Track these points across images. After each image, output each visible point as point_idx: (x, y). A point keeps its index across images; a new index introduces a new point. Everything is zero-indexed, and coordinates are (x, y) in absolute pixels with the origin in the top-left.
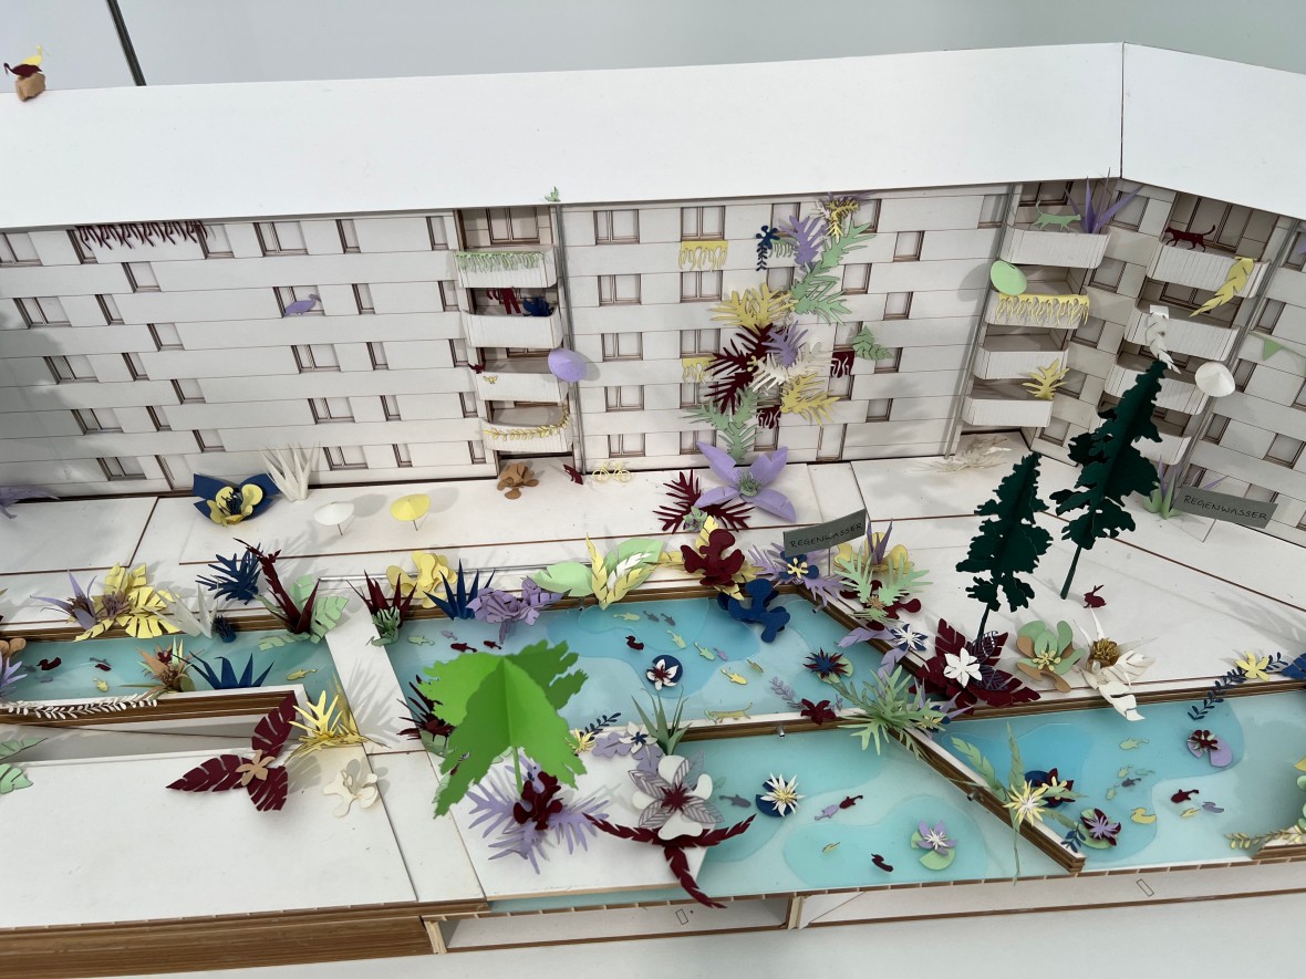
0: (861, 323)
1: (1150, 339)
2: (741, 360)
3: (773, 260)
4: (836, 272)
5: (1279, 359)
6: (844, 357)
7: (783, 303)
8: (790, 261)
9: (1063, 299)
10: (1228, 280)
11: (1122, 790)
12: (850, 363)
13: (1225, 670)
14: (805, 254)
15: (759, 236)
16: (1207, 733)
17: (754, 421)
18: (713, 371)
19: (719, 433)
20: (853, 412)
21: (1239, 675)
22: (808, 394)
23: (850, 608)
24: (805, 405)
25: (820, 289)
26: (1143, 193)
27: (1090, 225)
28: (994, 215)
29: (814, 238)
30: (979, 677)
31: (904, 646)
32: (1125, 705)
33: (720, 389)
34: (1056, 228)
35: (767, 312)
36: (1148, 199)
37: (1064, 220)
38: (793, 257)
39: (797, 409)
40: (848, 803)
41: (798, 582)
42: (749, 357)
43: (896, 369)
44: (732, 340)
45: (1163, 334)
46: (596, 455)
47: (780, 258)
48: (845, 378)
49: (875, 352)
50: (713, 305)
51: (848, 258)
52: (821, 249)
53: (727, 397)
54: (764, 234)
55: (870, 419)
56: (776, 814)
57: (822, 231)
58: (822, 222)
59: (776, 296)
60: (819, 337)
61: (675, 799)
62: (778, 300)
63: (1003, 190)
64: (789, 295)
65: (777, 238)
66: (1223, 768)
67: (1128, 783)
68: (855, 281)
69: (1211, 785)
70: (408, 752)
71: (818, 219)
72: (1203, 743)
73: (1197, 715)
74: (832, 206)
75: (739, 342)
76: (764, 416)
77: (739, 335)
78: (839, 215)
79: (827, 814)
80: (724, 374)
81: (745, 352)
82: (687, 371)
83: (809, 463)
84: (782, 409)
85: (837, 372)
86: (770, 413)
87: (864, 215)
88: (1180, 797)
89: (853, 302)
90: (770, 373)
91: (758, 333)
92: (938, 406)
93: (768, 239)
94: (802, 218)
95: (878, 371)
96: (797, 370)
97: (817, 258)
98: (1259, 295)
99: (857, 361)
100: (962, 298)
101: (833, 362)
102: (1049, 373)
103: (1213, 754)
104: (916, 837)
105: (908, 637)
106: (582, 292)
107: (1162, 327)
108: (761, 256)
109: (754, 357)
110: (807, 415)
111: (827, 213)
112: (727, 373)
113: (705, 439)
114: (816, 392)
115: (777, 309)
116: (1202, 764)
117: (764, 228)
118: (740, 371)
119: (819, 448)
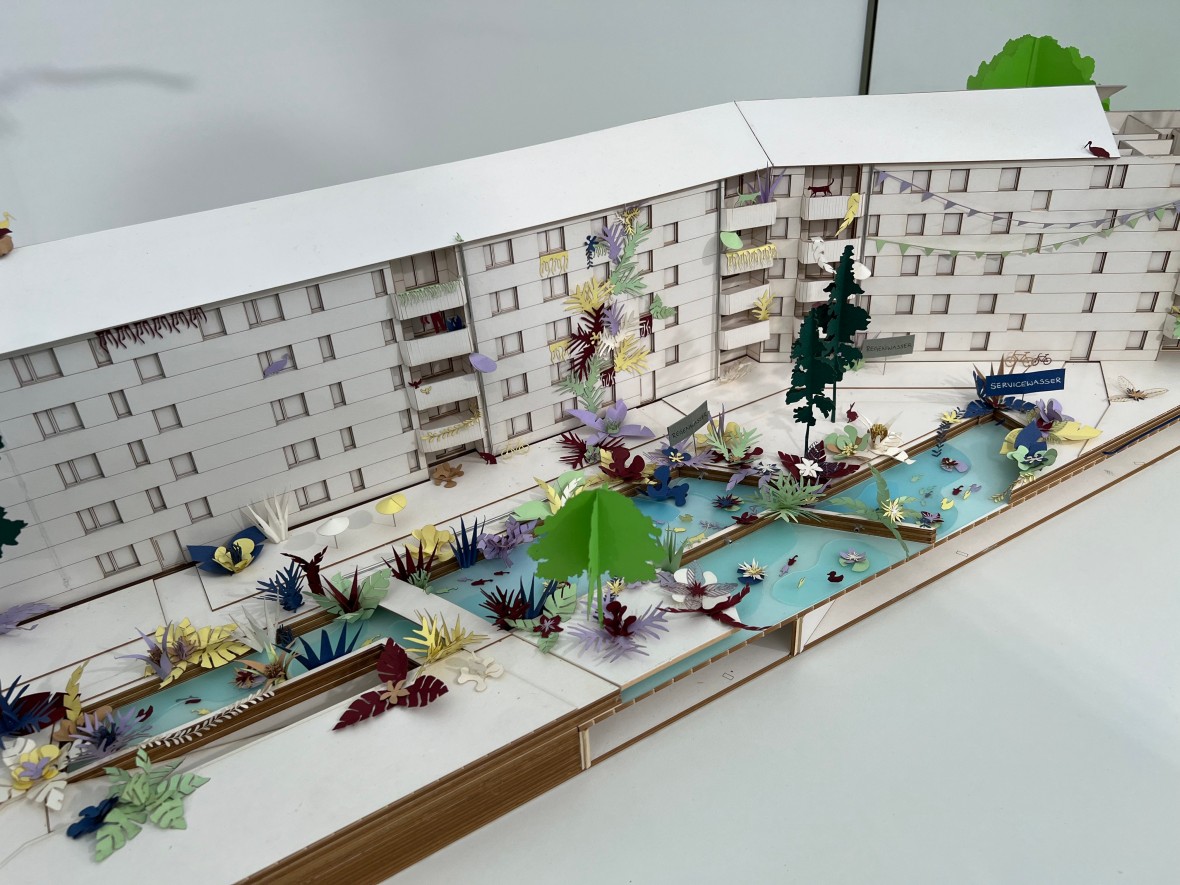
0: (652, 294)
1: (817, 258)
2: (586, 338)
3: (596, 260)
4: (633, 260)
5: (887, 249)
6: (647, 319)
7: (606, 289)
8: (605, 258)
9: (762, 248)
10: (849, 208)
11: (926, 499)
12: (651, 324)
13: (938, 425)
14: (613, 250)
15: (586, 244)
16: (948, 459)
17: (600, 383)
18: (569, 350)
19: (579, 398)
20: (656, 361)
21: (946, 424)
22: (629, 354)
23: (722, 467)
24: (629, 363)
25: (626, 274)
26: (787, 172)
27: (765, 198)
28: (711, 206)
29: (618, 238)
30: (820, 470)
31: (767, 473)
32: (903, 457)
33: (576, 363)
34: (748, 203)
35: (597, 299)
36: (790, 176)
37: (752, 197)
38: (607, 255)
39: (624, 368)
40: (791, 562)
41: (681, 465)
42: (590, 334)
43: (676, 323)
44: (579, 323)
45: (823, 253)
46: (499, 440)
47: (600, 258)
48: (648, 337)
49: (664, 313)
50: (564, 300)
51: (639, 249)
52: (623, 246)
53: (580, 368)
54: (588, 242)
55: (668, 364)
56: (758, 581)
57: (623, 233)
58: (621, 227)
59: (601, 286)
60: (631, 308)
61: (697, 590)
62: (603, 287)
63: (715, 186)
64: (609, 282)
65: (597, 243)
66: (966, 472)
67: (927, 495)
68: (644, 265)
69: (965, 481)
70: (500, 641)
71: (617, 226)
72: (949, 464)
73: (936, 454)
74: (626, 215)
75: (583, 324)
76: (604, 378)
77: (583, 319)
78: (631, 220)
79: (783, 572)
80: (576, 351)
81: (588, 330)
82: (554, 353)
83: (638, 407)
84: (616, 369)
85: (644, 333)
86: (608, 374)
87: (642, 218)
88: (956, 492)
89: (647, 279)
90: (607, 342)
91: (594, 314)
92: (705, 345)
93: (591, 245)
94: (609, 226)
95: (667, 327)
96: (621, 337)
97: (622, 253)
98: (866, 215)
99: (654, 321)
100: (706, 263)
101: (641, 324)
102: (764, 301)
103: (957, 467)
104: (842, 561)
105: (765, 468)
106: (481, 310)
107: (822, 248)
108: (589, 258)
109: (594, 334)
110: (630, 369)
111: (623, 220)
112: (580, 348)
113: (568, 406)
114: (634, 351)
115: (603, 294)
116: (954, 475)
117: (588, 238)
118: (586, 346)
119: (641, 395)
